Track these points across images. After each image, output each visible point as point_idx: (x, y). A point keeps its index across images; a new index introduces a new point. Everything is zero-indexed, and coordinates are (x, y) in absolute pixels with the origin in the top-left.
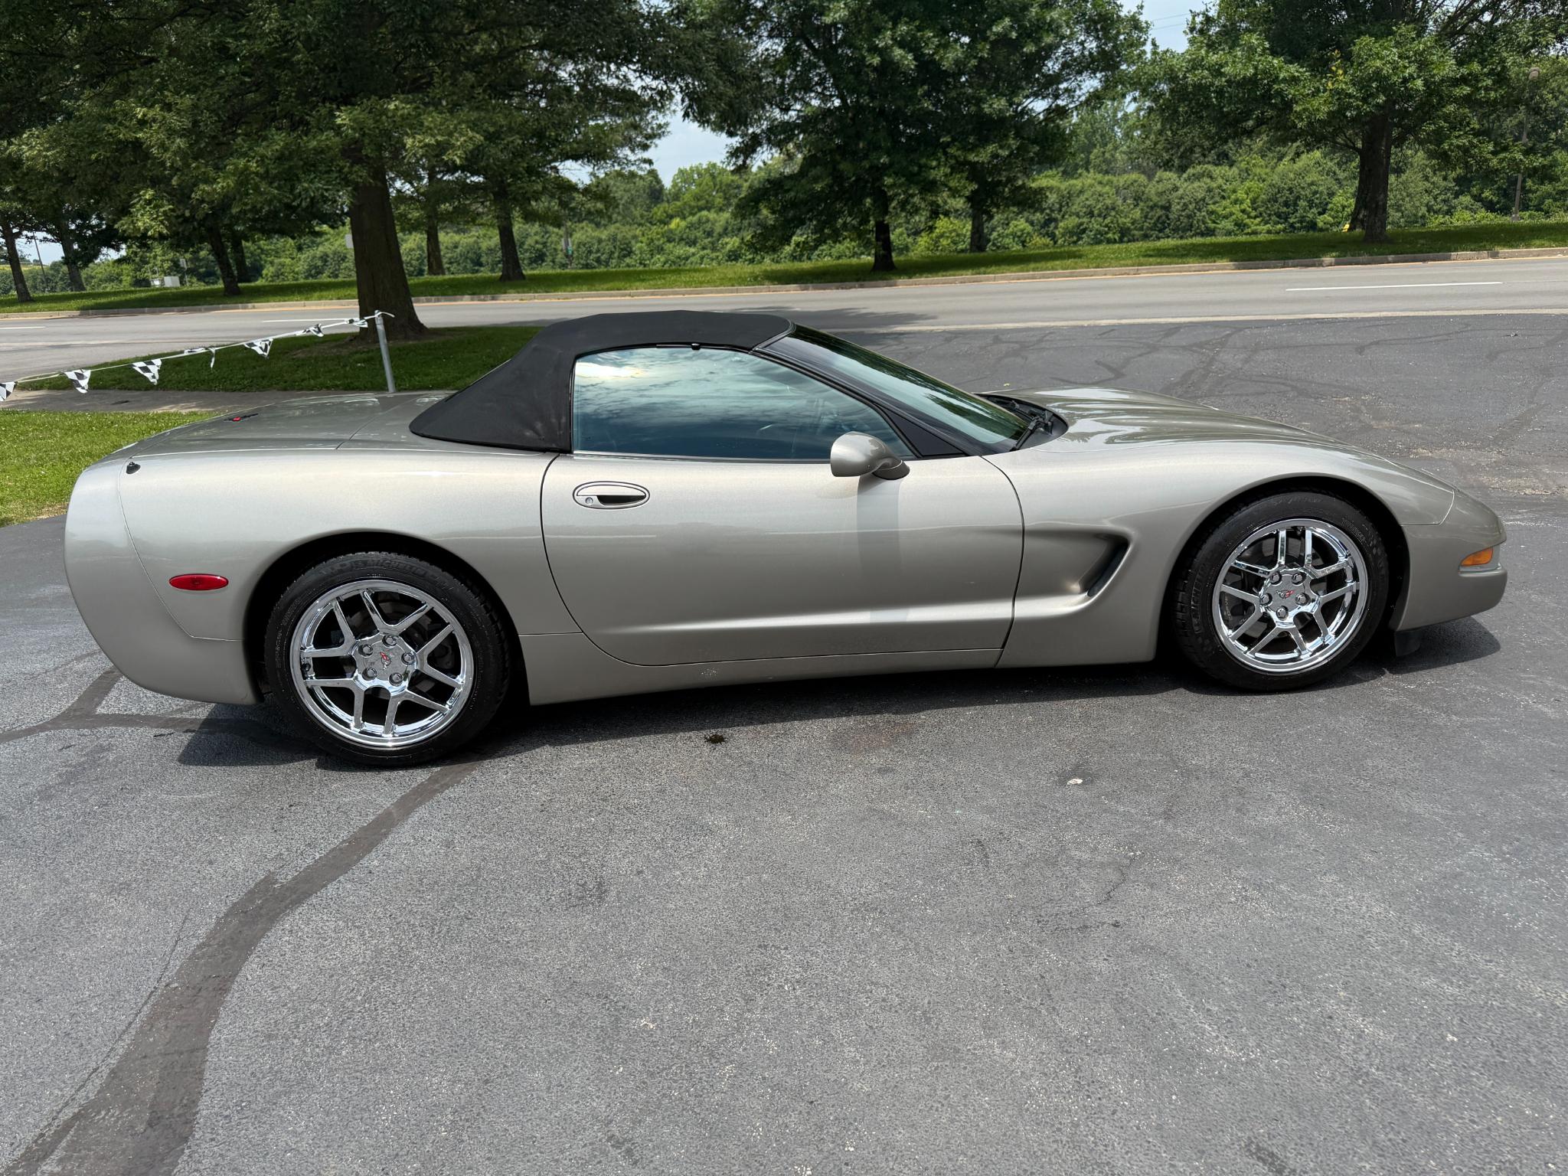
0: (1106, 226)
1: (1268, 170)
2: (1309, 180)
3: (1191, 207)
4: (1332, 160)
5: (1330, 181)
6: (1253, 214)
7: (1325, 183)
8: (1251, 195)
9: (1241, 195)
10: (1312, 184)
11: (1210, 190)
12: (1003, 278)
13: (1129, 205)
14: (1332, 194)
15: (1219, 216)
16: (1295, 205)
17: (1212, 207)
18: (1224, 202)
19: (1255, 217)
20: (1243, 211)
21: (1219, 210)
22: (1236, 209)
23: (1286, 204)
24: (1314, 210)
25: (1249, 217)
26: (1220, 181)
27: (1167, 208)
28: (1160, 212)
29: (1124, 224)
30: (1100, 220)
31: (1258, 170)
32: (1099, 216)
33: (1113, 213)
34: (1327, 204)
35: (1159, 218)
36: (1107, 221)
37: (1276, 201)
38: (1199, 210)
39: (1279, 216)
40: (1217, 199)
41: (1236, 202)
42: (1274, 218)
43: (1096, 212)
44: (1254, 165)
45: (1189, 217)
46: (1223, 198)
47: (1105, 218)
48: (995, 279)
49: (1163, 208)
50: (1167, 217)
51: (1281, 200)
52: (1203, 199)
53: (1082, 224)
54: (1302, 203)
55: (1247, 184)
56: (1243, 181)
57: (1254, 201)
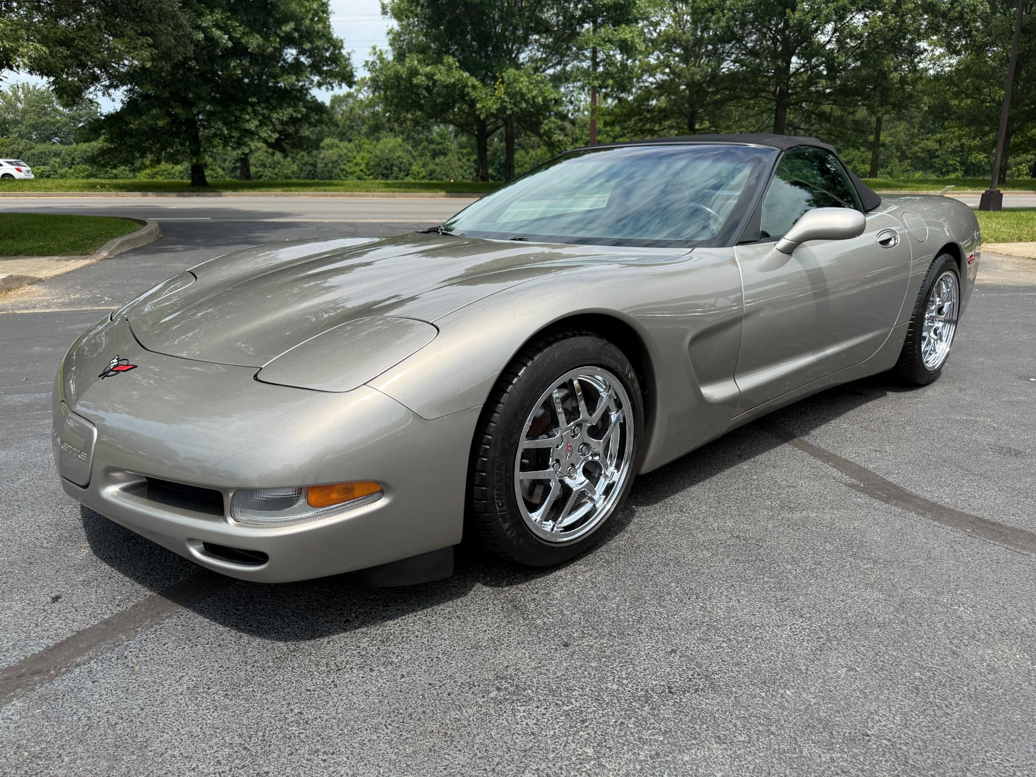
0: (276, 174)
1: (372, 147)
2: (397, 155)
3: (330, 165)
4: (408, 144)
5: (409, 156)
6: (368, 173)
7: (406, 158)
8: (365, 161)
9: (358, 160)
10: (399, 157)
11: (340, 156)
12: (305, 195)
13: (288, 162)
14: (411, 165)
15: (347, 173)
16: (391, 169)
17: (342, 167)
18: (350, 164)
19: (369, 175)
20: (362, 171)
21: (347, 169)
22: (357, 169)
23: (386, 168)
24: (402, 173)
25: (366, 175)
26: (345, 151)
27: (314, 165)
28: (310, 168)
29: (287, 174)
30: (271, 170)
31: (366, 146)
32: (270, 167)
33: (279, 166)
34: (409, 170)
35: (310, 171)
36: (276, 170)
37: (380, 166)
38: (335, 168)
39: (383, 175)
40: (345, 162)
41: (356, 164)
42: (380, 176)
43: (268, 165)
44: (363, 143)
45: (329, 172)
46: (349, 161)
47: (274, 169)
48: (299, 195)
49: (312, 165)
50: (315, 171)
51: (383, 166)
52: (337, 161)
53: (259, 172)
54: (395, 169)
55: (361, 154)
56: (358, 152)
57: (367, 165)
